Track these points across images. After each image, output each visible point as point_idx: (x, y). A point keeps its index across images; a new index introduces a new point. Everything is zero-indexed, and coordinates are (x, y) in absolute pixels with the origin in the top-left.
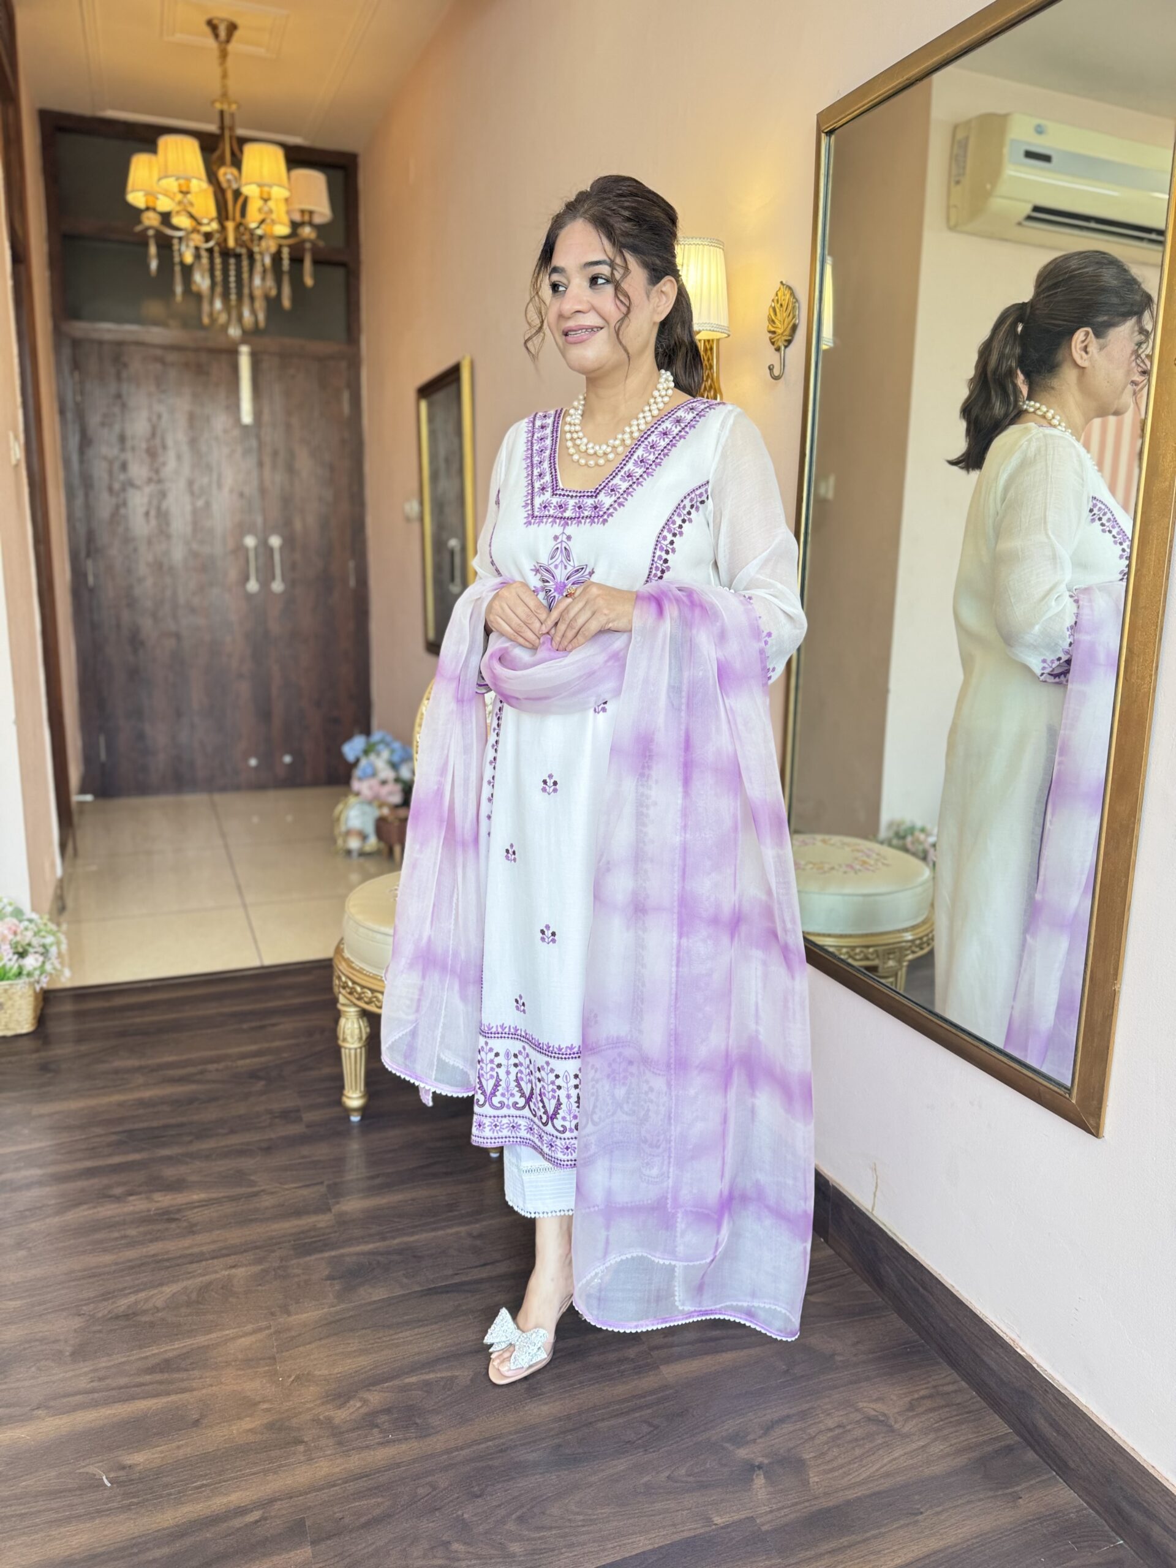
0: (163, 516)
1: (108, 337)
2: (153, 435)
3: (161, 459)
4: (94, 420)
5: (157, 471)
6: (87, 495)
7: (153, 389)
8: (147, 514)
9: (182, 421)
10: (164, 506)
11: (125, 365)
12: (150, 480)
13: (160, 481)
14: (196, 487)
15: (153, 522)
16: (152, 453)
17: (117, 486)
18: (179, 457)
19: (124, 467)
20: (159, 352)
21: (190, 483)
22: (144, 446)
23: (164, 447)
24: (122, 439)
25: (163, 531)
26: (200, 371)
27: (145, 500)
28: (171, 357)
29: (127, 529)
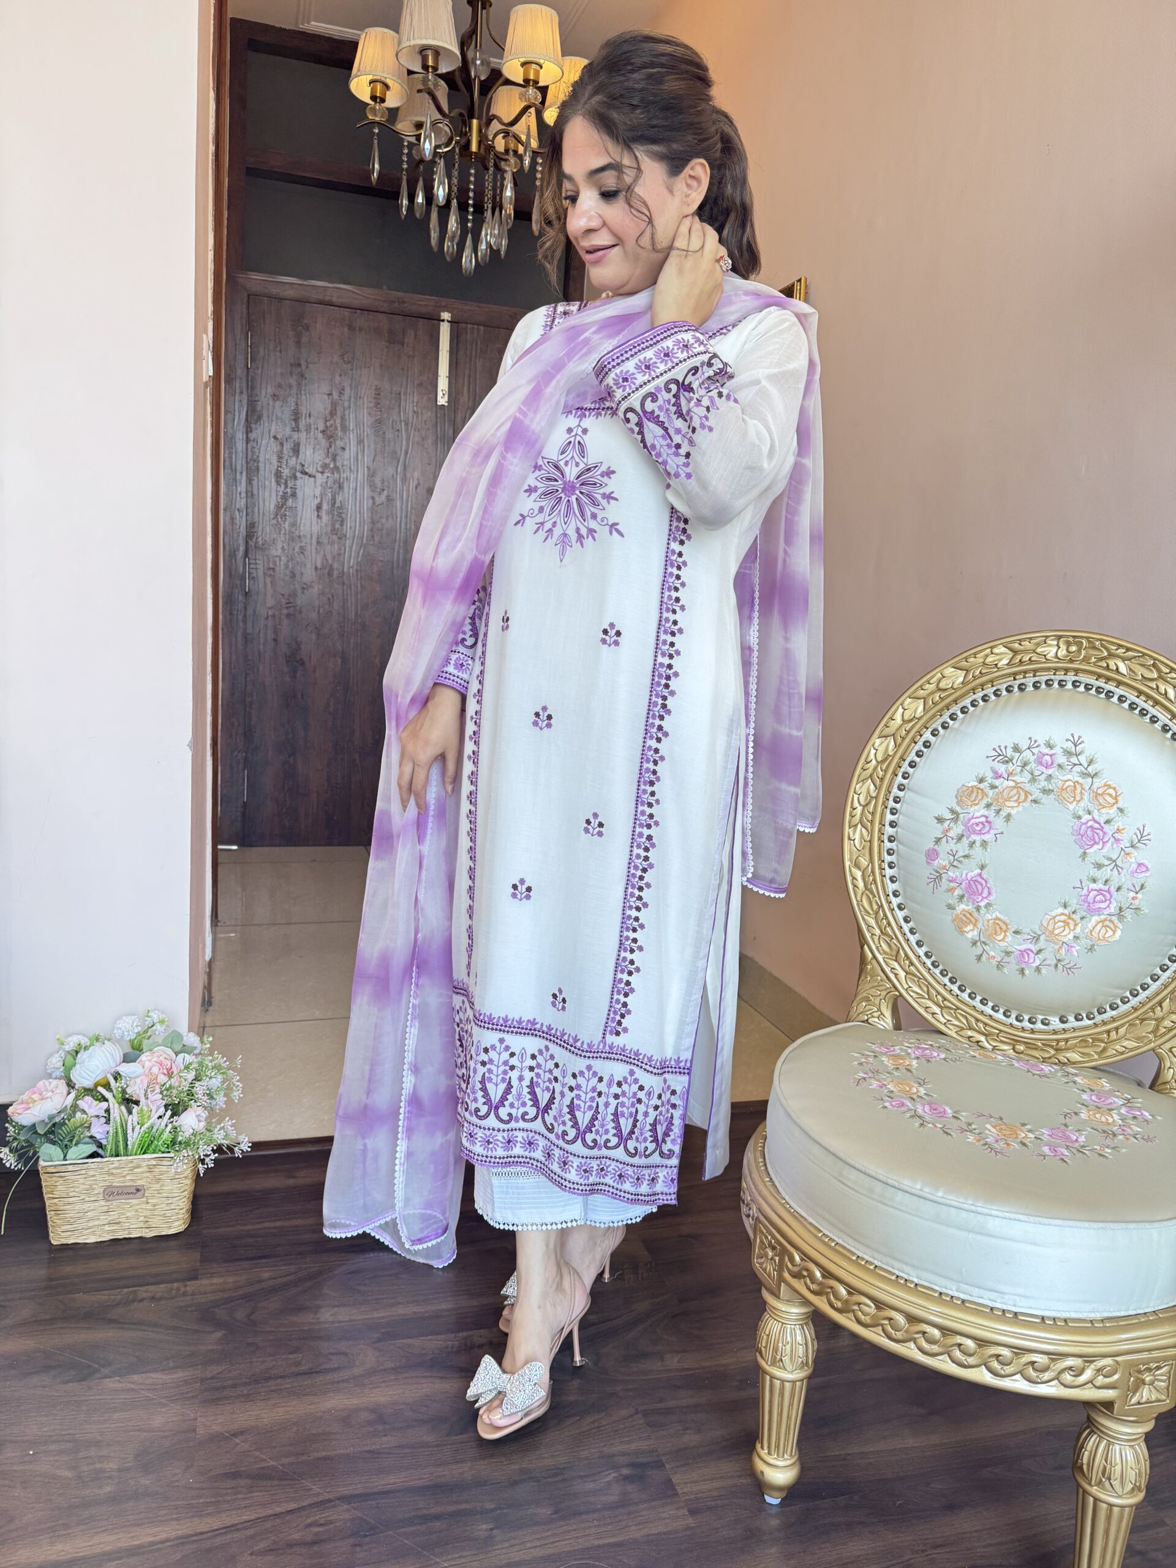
0: (338, 513)
1: (290, 293)
2: (333, 413)
3: (339, 444)
4: (265, 392)
5: (334, 460)
6: (249, 481)
7: (336, 359)
8: (319, 508)
9: (367, 401)
10: (339, 498)
11: (307, 328)
12: (325, 466)
13: (336, 468)
14: (377, 480)
15: (325, 518)
16: (329, 435)
17: (286, 472)
18: (360, 442)
19: (296, 450)
20: (346, 313)
21: (372, 474)
22: (321, 427)
23: (345, 429)
24: (296, 416)
25: (336, 531)
26: (394, 339)
27: (318, 492)
28: (361, 320)
29: (294, 524)
